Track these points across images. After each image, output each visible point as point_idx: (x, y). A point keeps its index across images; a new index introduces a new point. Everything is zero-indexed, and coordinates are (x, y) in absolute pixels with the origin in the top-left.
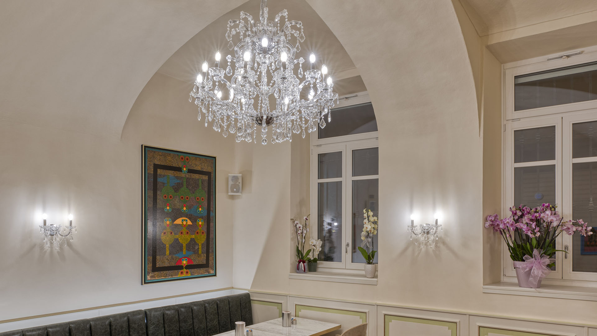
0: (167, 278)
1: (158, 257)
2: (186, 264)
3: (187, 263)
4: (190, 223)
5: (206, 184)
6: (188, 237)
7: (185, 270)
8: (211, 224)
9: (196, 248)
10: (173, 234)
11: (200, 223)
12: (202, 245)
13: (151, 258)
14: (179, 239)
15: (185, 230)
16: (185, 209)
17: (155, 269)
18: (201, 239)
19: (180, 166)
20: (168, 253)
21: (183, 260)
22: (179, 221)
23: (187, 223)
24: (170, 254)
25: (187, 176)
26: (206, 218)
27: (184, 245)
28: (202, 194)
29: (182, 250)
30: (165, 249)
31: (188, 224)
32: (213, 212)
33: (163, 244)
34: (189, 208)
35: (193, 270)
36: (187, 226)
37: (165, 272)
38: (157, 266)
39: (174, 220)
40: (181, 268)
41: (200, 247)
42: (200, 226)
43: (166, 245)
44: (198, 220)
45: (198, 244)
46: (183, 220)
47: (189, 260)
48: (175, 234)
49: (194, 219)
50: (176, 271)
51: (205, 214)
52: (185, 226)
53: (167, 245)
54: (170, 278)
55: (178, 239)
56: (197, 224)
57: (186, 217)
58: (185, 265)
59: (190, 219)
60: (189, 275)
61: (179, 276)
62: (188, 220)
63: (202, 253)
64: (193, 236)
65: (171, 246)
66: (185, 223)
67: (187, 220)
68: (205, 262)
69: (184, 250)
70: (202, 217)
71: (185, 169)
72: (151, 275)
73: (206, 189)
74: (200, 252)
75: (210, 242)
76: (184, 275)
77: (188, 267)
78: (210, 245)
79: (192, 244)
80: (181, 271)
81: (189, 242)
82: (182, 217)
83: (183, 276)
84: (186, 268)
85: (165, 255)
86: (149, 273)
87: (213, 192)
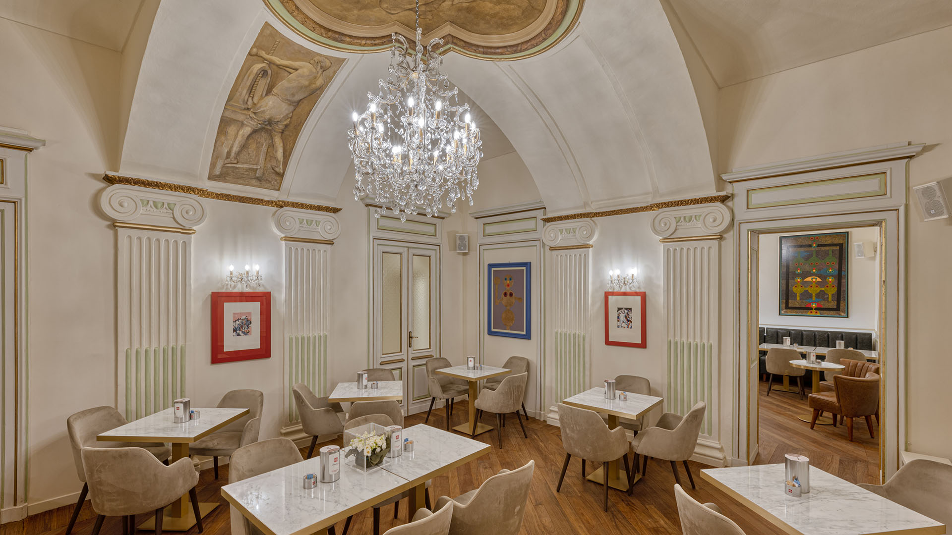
0: (797, 314)
1: (790, 301)
4: (819, 279)
5: (837, 253)
6: (818, 290)
7: (814, 311)
8: (843, 281)
9: (826, 296)
10: (803, 287)
11: (830, 280)
12: (832, 295)
13: (785, 301)
15: (814, 285)
16: (814, 271)
17: (787, 307)
18: (831, 291)
19: (810, 243)
20: (798, 298)
21: (813, 304)
22: (809, 279)
23: (816, 280)
24: (800, 299)
25: (817, 249)
26: (837, 276)
27: (814, 294)
28: (833, 261)
29: (812, 298)
30: (796, 296)
32: (845, 271)
33: (794, 293)
34: (819, 270)
35: (822, 312)
36: (816, 282)
37: (796, 311)
38: (789, 306)
39: (803, 279)
40: (812, 309)
41: (830, 296)
42: (830, 282)
44: (828, 278)
45: (828, 295)
46: (812, 278)
47: (818, 304)
48: (805, 287)
49: (824, 277)
50: (806, 311)
51: (836, 274)
52: (814, 282)
53: (798, 294)
54: (800, 314)
55: (808, 291)
56: (827, 281)
57: (815, 276)
58: (814, 307)
59: (819, 277)
60: (819, 314)
61: (808, 314)
63: (832, 300)
64: (823, 289)
65: (801, 295)
66: (814, 280)
67: (816, 278)
68: (835, 307)
69: (814, 298)
70: (832, 276)
71: (814, 245)
72: (784, 311)
73: (837, 256)
74: (830, 299)
75: (841, 293)
76: (813, 314)
77: (816, 309)
78: (842, 295)
79: (821, 295)
80: (810, 311)
81: (819, 292)
82: (811, 276)
84: (815, 309)
85: (796, 300)
86: (783, 310)
87: (845, 257)
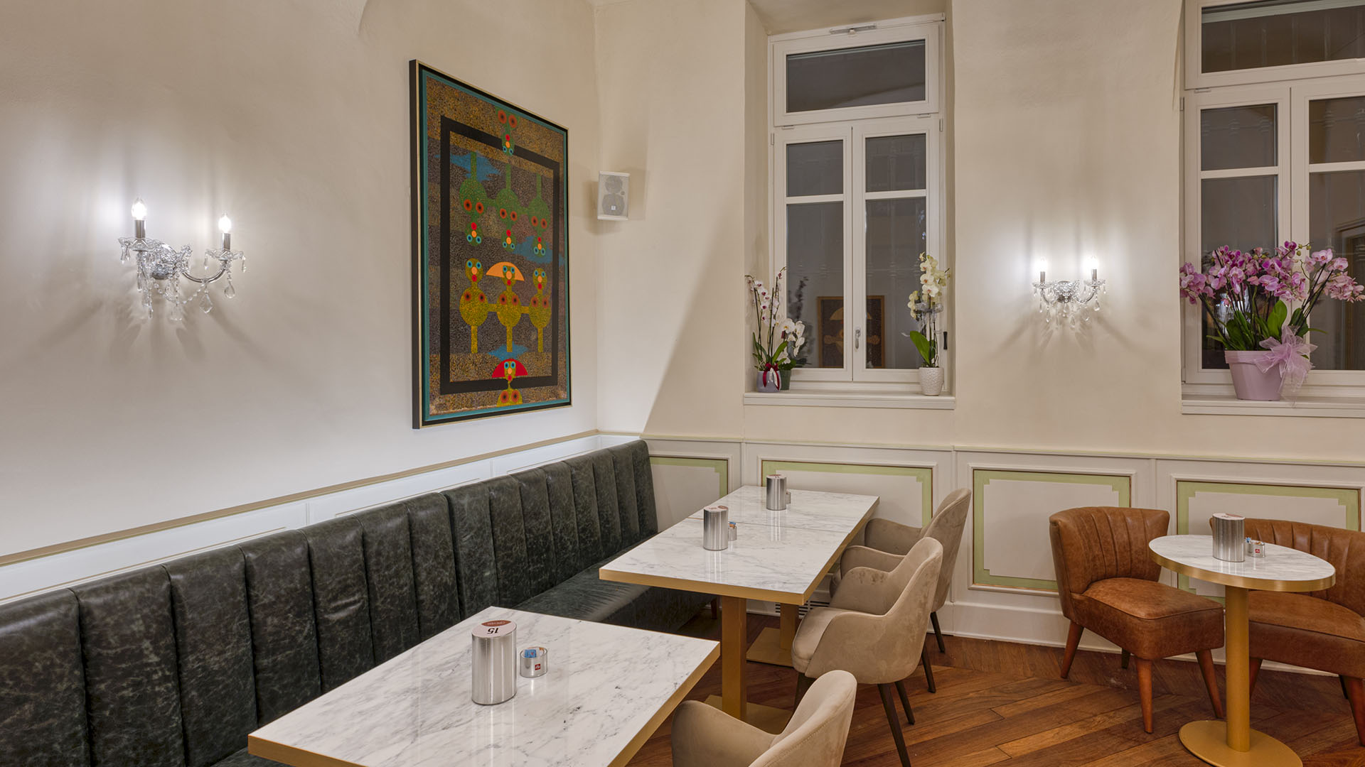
0: (472, 411)
1: (453, 357)
2: (513, 377)
3: (515, 373)
4: (519, 276)
5: (550, 189)
6: (517, 312)
7: (510, 391)
8: (561, 284)
9: (533, 338)
10: (486, 300)
11: (540, 280)
12: (545, 330)
13: (440, 357)
14: (498, 313)
15: (509, 294)
16: (509, 240)
17: (447, 387)
18: (542, 318)
19: (499, 136)
20: (474, 346)
21: (507, 365)
22: (497, 271)
23: (513, 276)
24: (480, 349)
25: (513, 163)
26: (552, 269)
27: (509, 330)
28: (540, 209)
29: (504, 341)
30: (469, 336)
31: (516, 279)
32: (563, 256)
33: (464, 324)
34: (518, 240)
35: (526, 391)
36: (513, 283)
37: (469, 395)
38: (451, 381)
39: (486, 268)
40: (503, 384)
41: (540, 336)
42: (540, 286)
43: (470, 327)
44: (536, 271)
45: (537, 329)
46: (505, 269)
47: (520, 369)
48: (490, 301)
49: (527, 270)
50: (493, 392)
51: (550, 260)
52: (509, 282)
53: (472, 327)
54: (479, 409)
55: (495, 314)
56: (534, 281)
57: (513, 263)
58: (510, 377)
59: (519, 266)
60: (519, 403)
61: (500, 405)
62: (517, 270)
63: (545, 350)
64: (526, 310)
65: (482, 329)
66: (509, 276)
67: (513, 270)
68: (549, 372)
69: (509, 341)
70: (542, 266)
71: (508, 145)
72: (437, 401)
73: (550, 201)
74: (540, 349)
75: (560, 325)
76: (510, 404)
77: (516, 384)
78: (559, 331)
79: (524, 327)
80: (501, 392)
81: (519, 323)
82: (503, 260)
83: (507, 404)
84: (513, 386)
85: (470, 352)
86: (433, 397)
87: (563, 209)
